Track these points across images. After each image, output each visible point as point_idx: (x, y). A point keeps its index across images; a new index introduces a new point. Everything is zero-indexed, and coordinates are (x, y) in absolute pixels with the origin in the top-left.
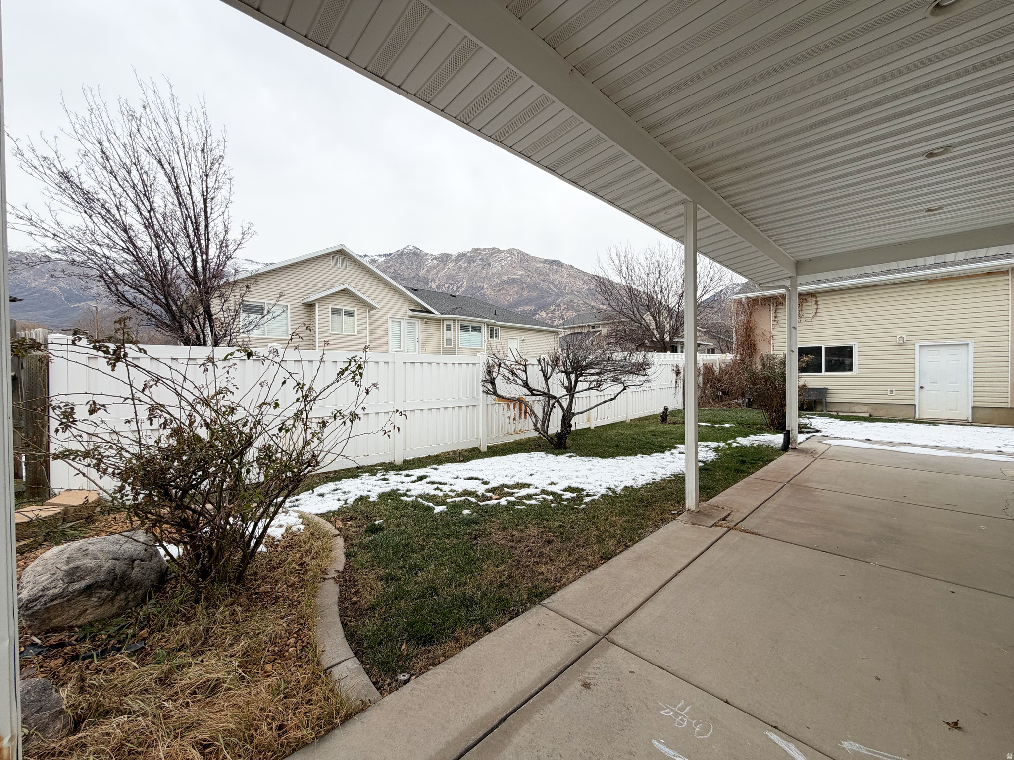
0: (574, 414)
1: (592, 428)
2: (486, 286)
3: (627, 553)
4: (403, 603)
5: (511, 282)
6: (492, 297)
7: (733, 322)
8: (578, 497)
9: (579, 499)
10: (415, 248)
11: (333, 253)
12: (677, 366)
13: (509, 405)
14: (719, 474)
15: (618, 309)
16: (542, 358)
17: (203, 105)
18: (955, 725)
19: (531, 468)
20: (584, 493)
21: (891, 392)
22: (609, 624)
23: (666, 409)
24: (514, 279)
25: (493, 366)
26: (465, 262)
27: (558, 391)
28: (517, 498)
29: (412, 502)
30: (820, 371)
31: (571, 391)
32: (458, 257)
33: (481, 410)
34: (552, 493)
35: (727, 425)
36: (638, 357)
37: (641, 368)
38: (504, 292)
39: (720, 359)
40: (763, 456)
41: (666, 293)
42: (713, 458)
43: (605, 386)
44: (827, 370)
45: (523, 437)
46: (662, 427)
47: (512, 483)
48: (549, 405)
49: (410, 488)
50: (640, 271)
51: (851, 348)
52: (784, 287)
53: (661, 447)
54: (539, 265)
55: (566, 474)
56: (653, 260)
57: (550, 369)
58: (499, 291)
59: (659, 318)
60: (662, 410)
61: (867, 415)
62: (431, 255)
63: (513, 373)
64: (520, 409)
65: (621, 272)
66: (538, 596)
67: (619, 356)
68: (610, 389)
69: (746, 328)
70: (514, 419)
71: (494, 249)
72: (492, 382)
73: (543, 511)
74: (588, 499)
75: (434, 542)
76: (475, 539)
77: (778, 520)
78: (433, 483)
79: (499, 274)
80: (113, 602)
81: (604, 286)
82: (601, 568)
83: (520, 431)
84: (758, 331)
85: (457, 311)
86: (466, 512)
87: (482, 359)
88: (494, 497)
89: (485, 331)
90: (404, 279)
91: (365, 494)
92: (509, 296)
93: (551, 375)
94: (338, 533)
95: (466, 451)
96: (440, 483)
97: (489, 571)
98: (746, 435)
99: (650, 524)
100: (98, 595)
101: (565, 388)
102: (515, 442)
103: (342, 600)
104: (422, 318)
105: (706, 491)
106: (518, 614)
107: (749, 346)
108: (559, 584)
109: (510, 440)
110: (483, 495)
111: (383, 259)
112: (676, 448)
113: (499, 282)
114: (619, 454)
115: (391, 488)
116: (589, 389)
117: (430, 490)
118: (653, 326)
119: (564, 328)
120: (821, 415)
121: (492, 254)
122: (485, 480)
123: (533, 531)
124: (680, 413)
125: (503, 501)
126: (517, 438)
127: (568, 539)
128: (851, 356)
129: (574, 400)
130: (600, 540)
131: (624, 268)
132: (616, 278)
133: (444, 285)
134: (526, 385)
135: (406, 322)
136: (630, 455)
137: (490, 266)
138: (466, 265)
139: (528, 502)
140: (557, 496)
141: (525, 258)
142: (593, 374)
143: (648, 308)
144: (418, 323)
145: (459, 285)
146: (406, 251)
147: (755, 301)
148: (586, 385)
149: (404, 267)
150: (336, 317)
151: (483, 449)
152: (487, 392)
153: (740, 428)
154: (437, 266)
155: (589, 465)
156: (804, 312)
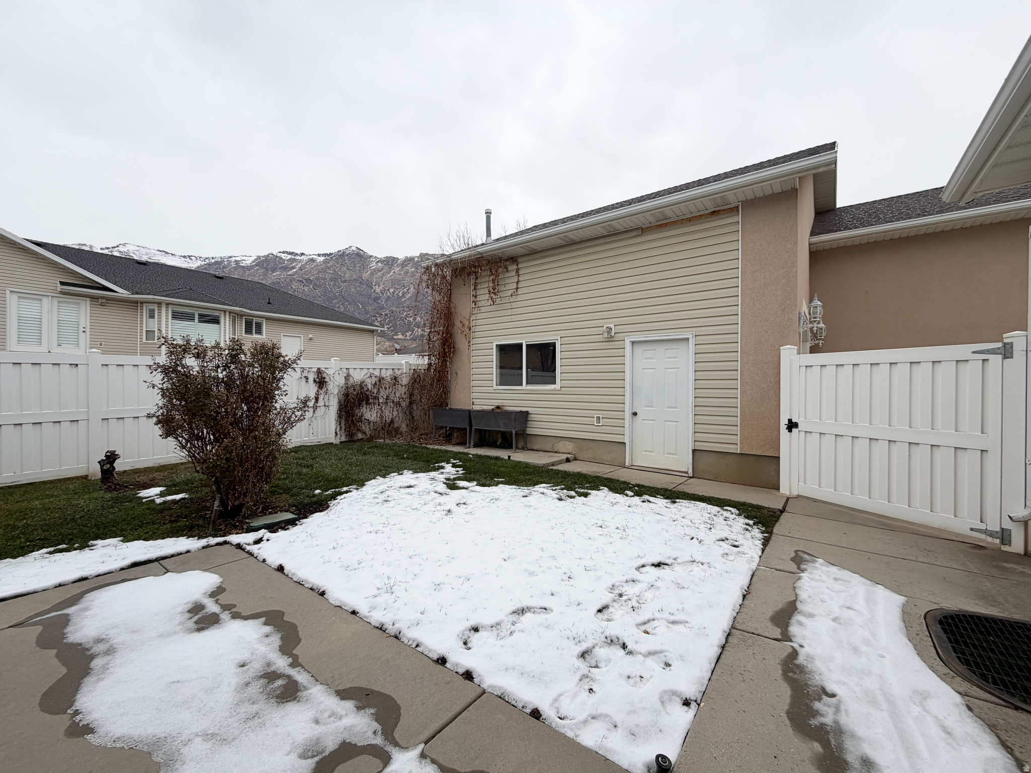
10: (358, 249)
21: (599, 419)
26: (412, 267)
30: (521, 383)
32: (405, 261)
44: (529, 382)
51: (554, 345)
61: (569, 457)
62: (375, 257)
84: (457, 319)
89: (226, 322)
90: (345, 281)
104: (87, 297)
111: (322, 258)
133: (389, 290)
135: (54, 300)
138: (413, 270)
144: (86, 304)
145: (405, 290)
146: (348, 252)
147: (454, 270)
149: (345, 269)
154: (383, 269)
156: (502, 287)
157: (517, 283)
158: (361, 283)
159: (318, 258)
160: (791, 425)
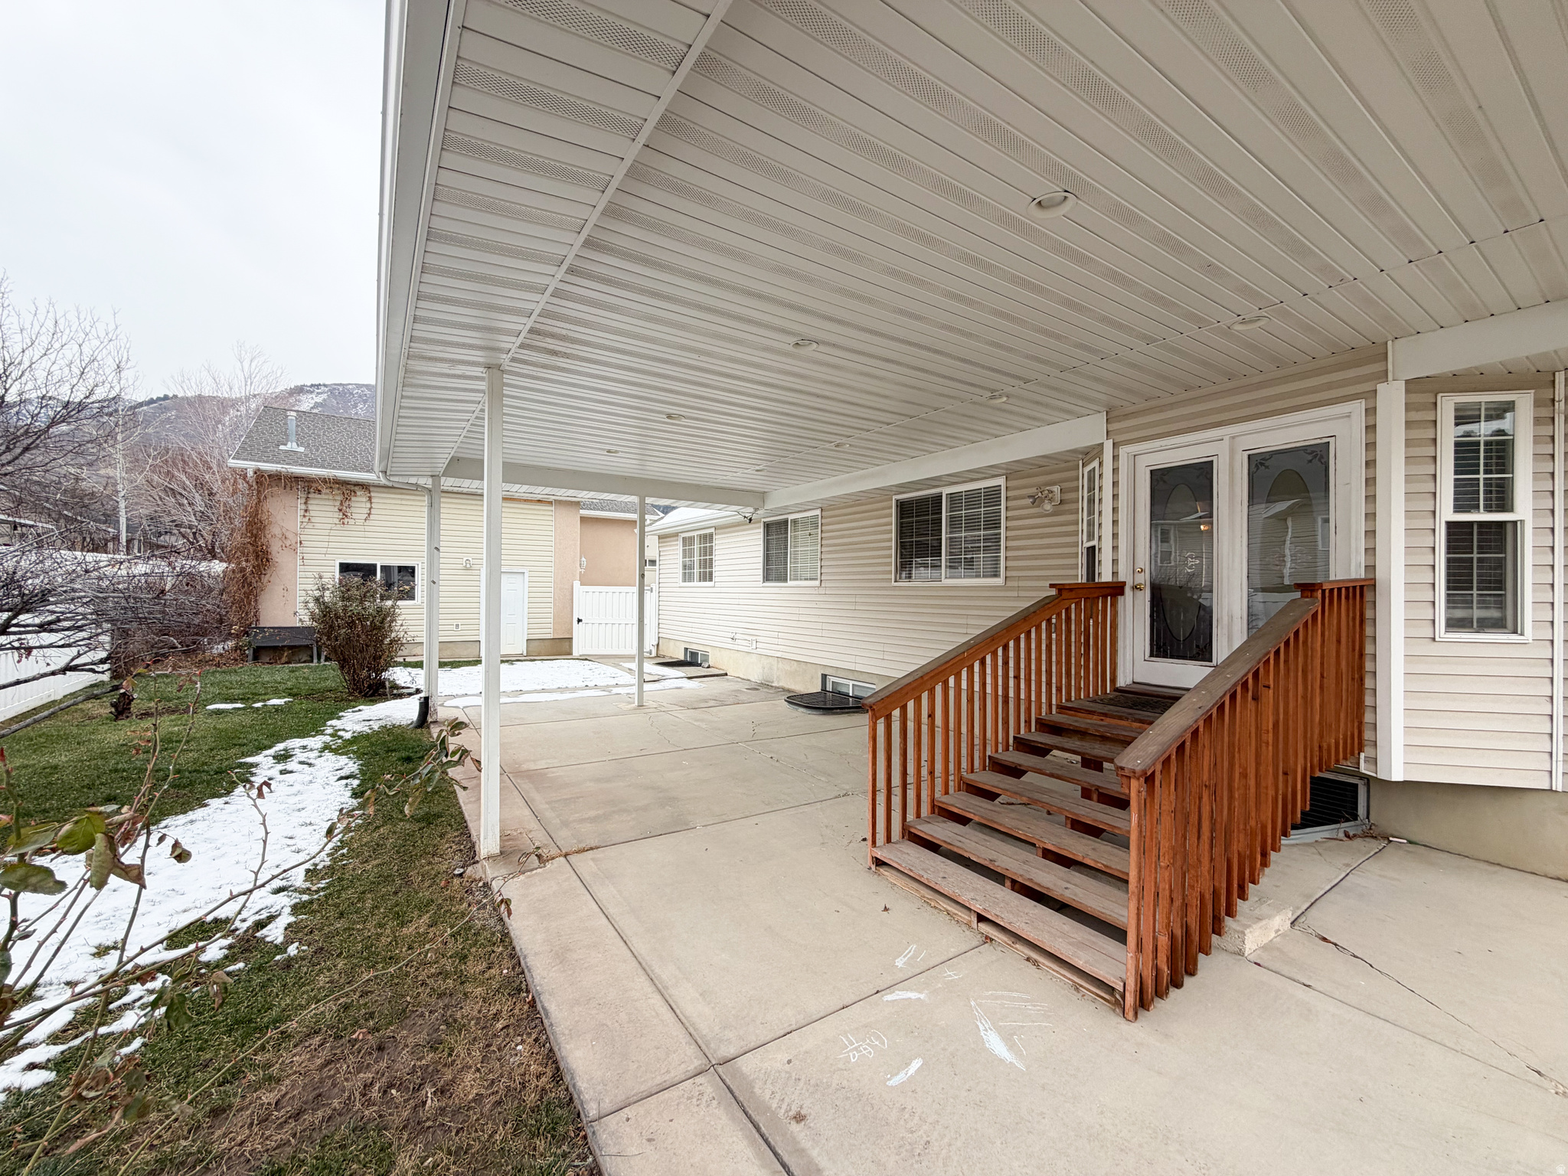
8: (243, 940)
9: (252, 941)
18: (887, 909)
21: (457, 625)
35: (275, 701)
42: (353, 766)
51: (413, 568)
74: (276, 930)
77: (579, 822)
84: (274, 531)
98: (333, 714)
107: (257, 553)
112: (254, 765)
128: (413, 579)
147: (272, 479)
153: (308, 704)
156: (353, 510)
157: (370, 509)
160: (579, 621)
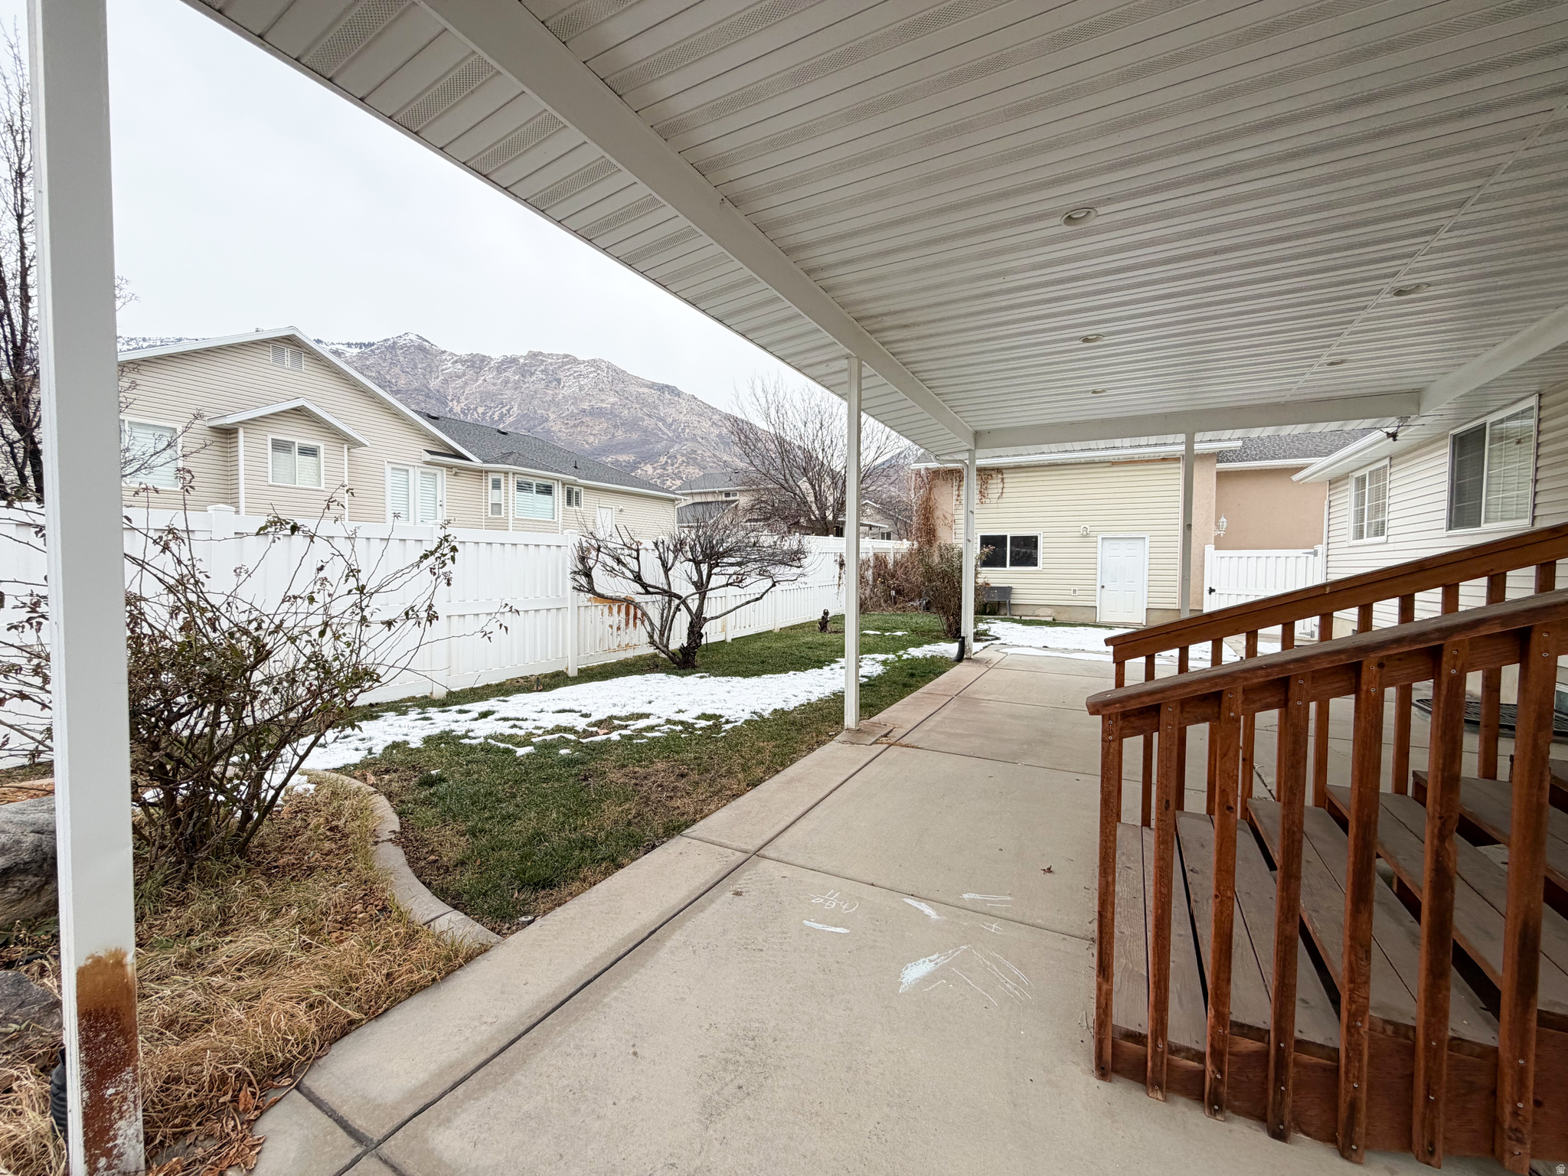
0: (705, 620)
1: (729, 640)
2: (552, 416)
3: (777, 778)
4: (504, 854)
5: (596, 413)
6: (563, 436)
7: (912, 497)
8: (715, 725)
9: (717, 727)
10: (421, 338)
11: (275, 340)
12: (841, 556)
13: (610, 609)
14: (884, 690)
15: (764, 471)
16: (660, 540)
17: (13, 41)
18: (1049, 870)
19: (648, 694)
20: (723, 720)
21: (1075, 591)
22: (759, 842)
23: (826, 613)
24: (600, 409)
25: (588, 550)
26: (515, 373)
27: (683, 587)
28: (634, 731)
29: (480, 744)
30: (1005, 566)
31: (702, 587)
32: (502, 363)
33: (569, 615)
34: (682, 723)
35: (899, 633)
36: (792, 542)
37: (794, 557)
38: (584, 429)
39: (897, 548)
40: (933, 668)
41: (829, 452)
42: (879, 672)
43: (748, 581)
44: (1012, 564)
45: (630, 654)
46: (820, 638)
47: (623, 714)
48: (670, 607)
49: (471, 727)
50: (794, 418)
51: (1036, 538)
52: (962, 461)
53: (819, 661)
54: (642, 390)
55: (697, 699)
56: (813, 404)
57: (671, 556)
58: (575, 426)
59: (820, 487)
60: (819, 616)
61: (1050, 619)
62: (451, 354)
63: (619, 561)
64: (627, 614)
65: (768, 416)
66: (673, 830)
67: (767, 539)
68: (756, 585)
69: (925, 508)
70: (619, 629)
71: (566, 356)
72: (588, 574)
73: (672, 743)
74: (728, 727)
75: (527, 788)
76: (586, 779)
77: (941, 733)
78: (505, 719)
79: (575, 400)
80: (39, 895)
81: (743, 433)
82: (748, 794)
83: (627, 645)
84: (938, 513)
85: (511, 458)
86: (563, 752)
87: (571, 539)
88: (601, 732)
89: (559, 493)
91: (400, 739)
92: (592, 436)
93: (673, 565)
94: (374, 789)
95: (546, 676)
96: (518, 719)
97: (611, 812)
98: (919, 645)
99: (804, 747)
100: (18, 884)
101: (694, 583)
102: (619, 663)
103: (412, 862)
104: (449, 467)
105: (868, 708)
106: (654, 847)
107: (928, 533)
108: (700, 815)
109: (612, 658)
110: (585, 731)
111: (355, 351)
112: (836, 662)
113: (575, 411)
114: (764, 672)
115: (442, 729)
116: (727, 585)
117: (505, 729)
118: (811, 498)
119: (683, 494)
120: (1003, 620)
121: (564, 364)
122: (584, 712)
123: (660, 765)
124: (841, 618)
125: (615, 736)
126: (622, 656)
127: (707, 771)
128: (1036, 547)
129: (706, 601)
130: (745, 769)
131: (773, 412)
132: (761, 424)
133: (475, 409)
134: (638, 578)
135: (418, 471)
136: (780, 672)
137: (559, 383)
138: (517, 378)
139: (650, 735)
140: (687, 726)
141: (618, 377)
142: (732, 565)
143: (805, 472)
144: (442, 475)
145: (504, 410)
146: (401, 342)
147: (935, 474)
148: (723, 580)
149: (397, 370)
150: (282, 455)
151: (573, 672)
152: (579, 589)
153: (913, 637)
154: (464, 374)
155: (728, 686)
156: (989, 491)
157: (1003, 489)
158: (427, 396)
159: (348, 349)
160: (1211, 591)
